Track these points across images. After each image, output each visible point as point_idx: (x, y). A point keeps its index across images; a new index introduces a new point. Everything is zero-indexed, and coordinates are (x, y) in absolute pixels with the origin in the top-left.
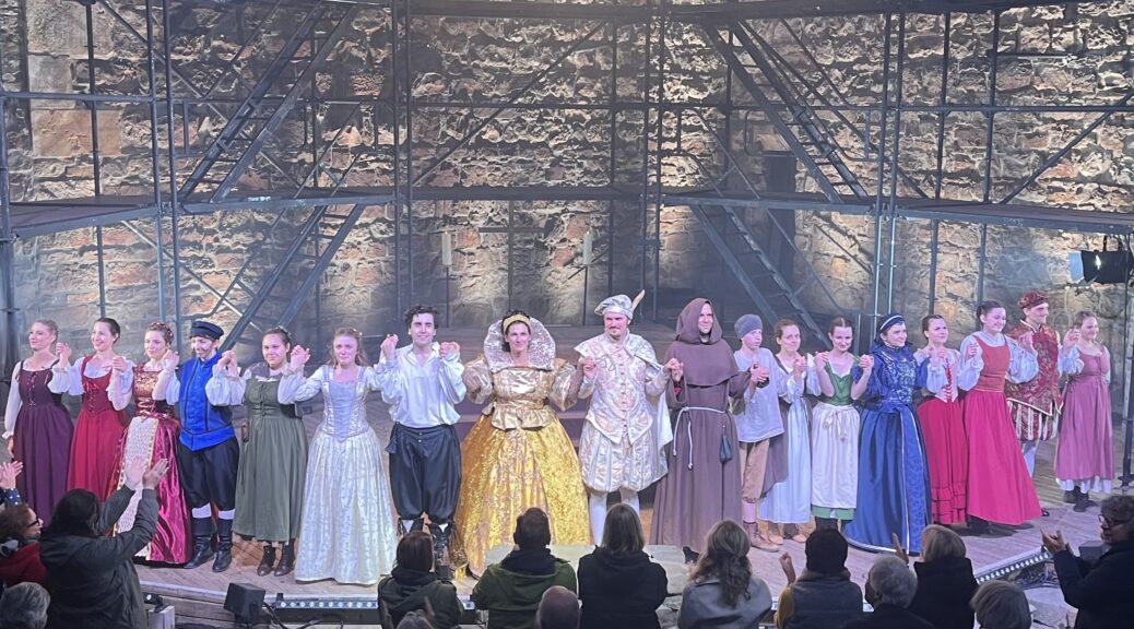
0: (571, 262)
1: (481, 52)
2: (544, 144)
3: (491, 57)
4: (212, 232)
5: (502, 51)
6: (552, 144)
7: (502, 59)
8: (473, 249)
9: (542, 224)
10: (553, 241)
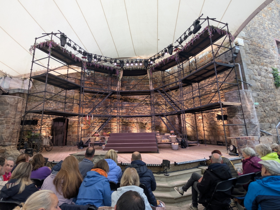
0: (149, 129)
1: (135, 101)
2: (144, 113)
3: (136, 102)
4: (96, 123)
5: (138, 101)
6: (146, 113)
7: (138, 102)
8: (134, 127)
9: (145, 124)
10: (146, 126)
